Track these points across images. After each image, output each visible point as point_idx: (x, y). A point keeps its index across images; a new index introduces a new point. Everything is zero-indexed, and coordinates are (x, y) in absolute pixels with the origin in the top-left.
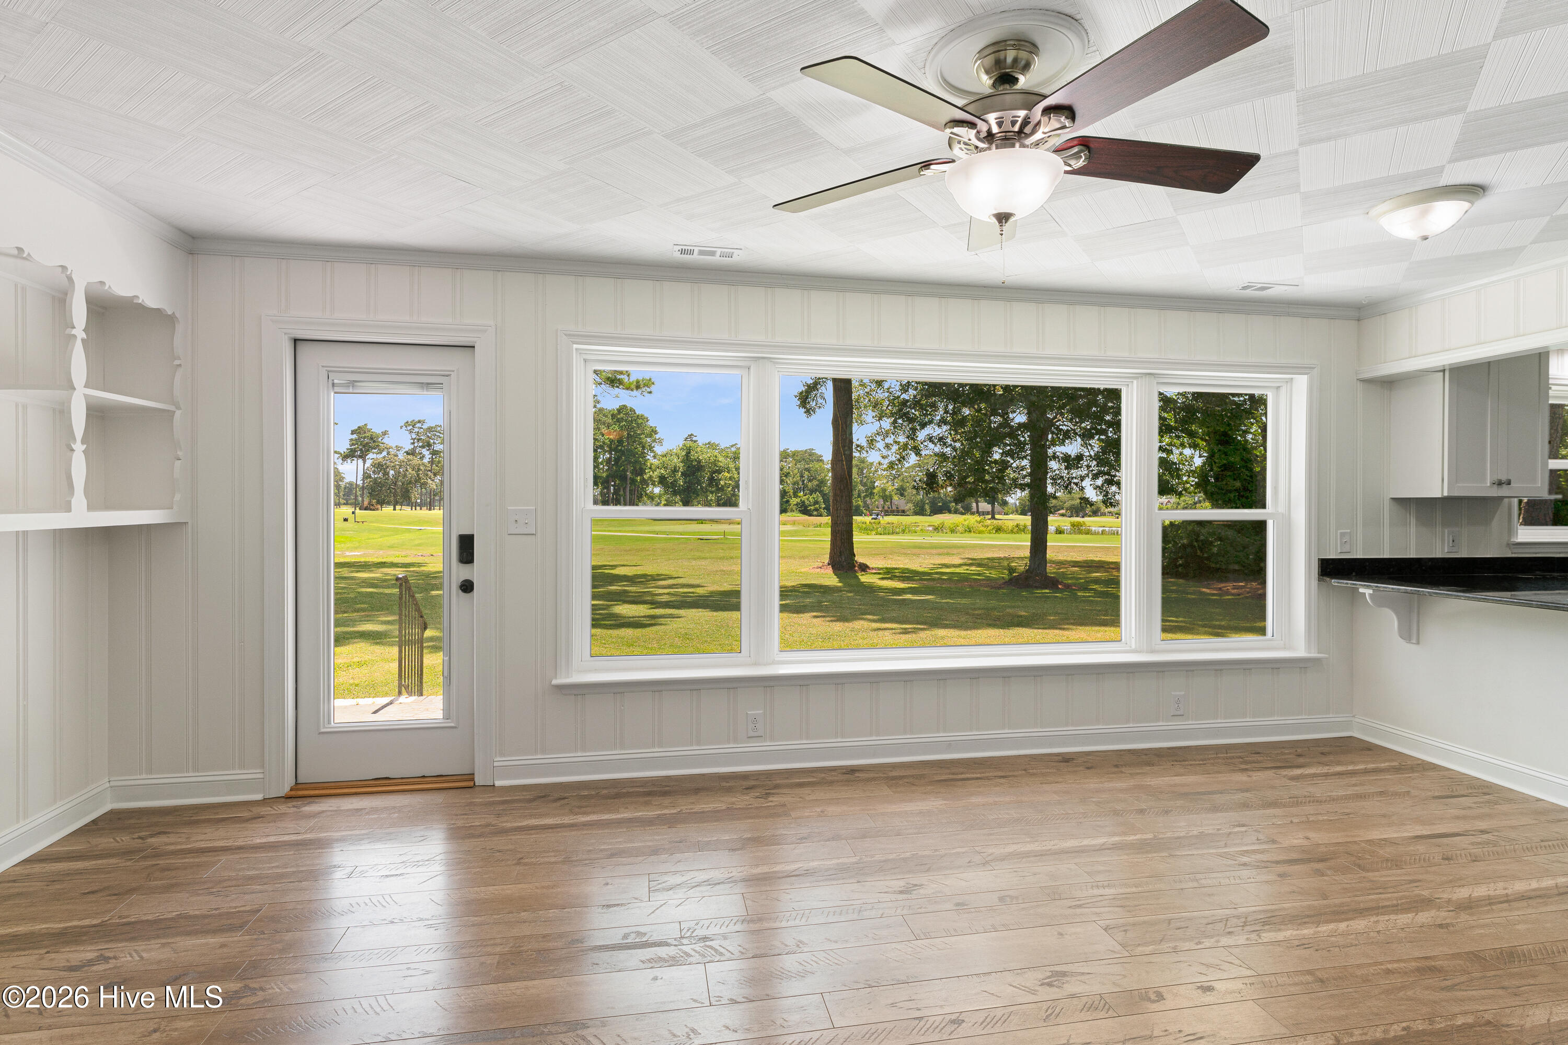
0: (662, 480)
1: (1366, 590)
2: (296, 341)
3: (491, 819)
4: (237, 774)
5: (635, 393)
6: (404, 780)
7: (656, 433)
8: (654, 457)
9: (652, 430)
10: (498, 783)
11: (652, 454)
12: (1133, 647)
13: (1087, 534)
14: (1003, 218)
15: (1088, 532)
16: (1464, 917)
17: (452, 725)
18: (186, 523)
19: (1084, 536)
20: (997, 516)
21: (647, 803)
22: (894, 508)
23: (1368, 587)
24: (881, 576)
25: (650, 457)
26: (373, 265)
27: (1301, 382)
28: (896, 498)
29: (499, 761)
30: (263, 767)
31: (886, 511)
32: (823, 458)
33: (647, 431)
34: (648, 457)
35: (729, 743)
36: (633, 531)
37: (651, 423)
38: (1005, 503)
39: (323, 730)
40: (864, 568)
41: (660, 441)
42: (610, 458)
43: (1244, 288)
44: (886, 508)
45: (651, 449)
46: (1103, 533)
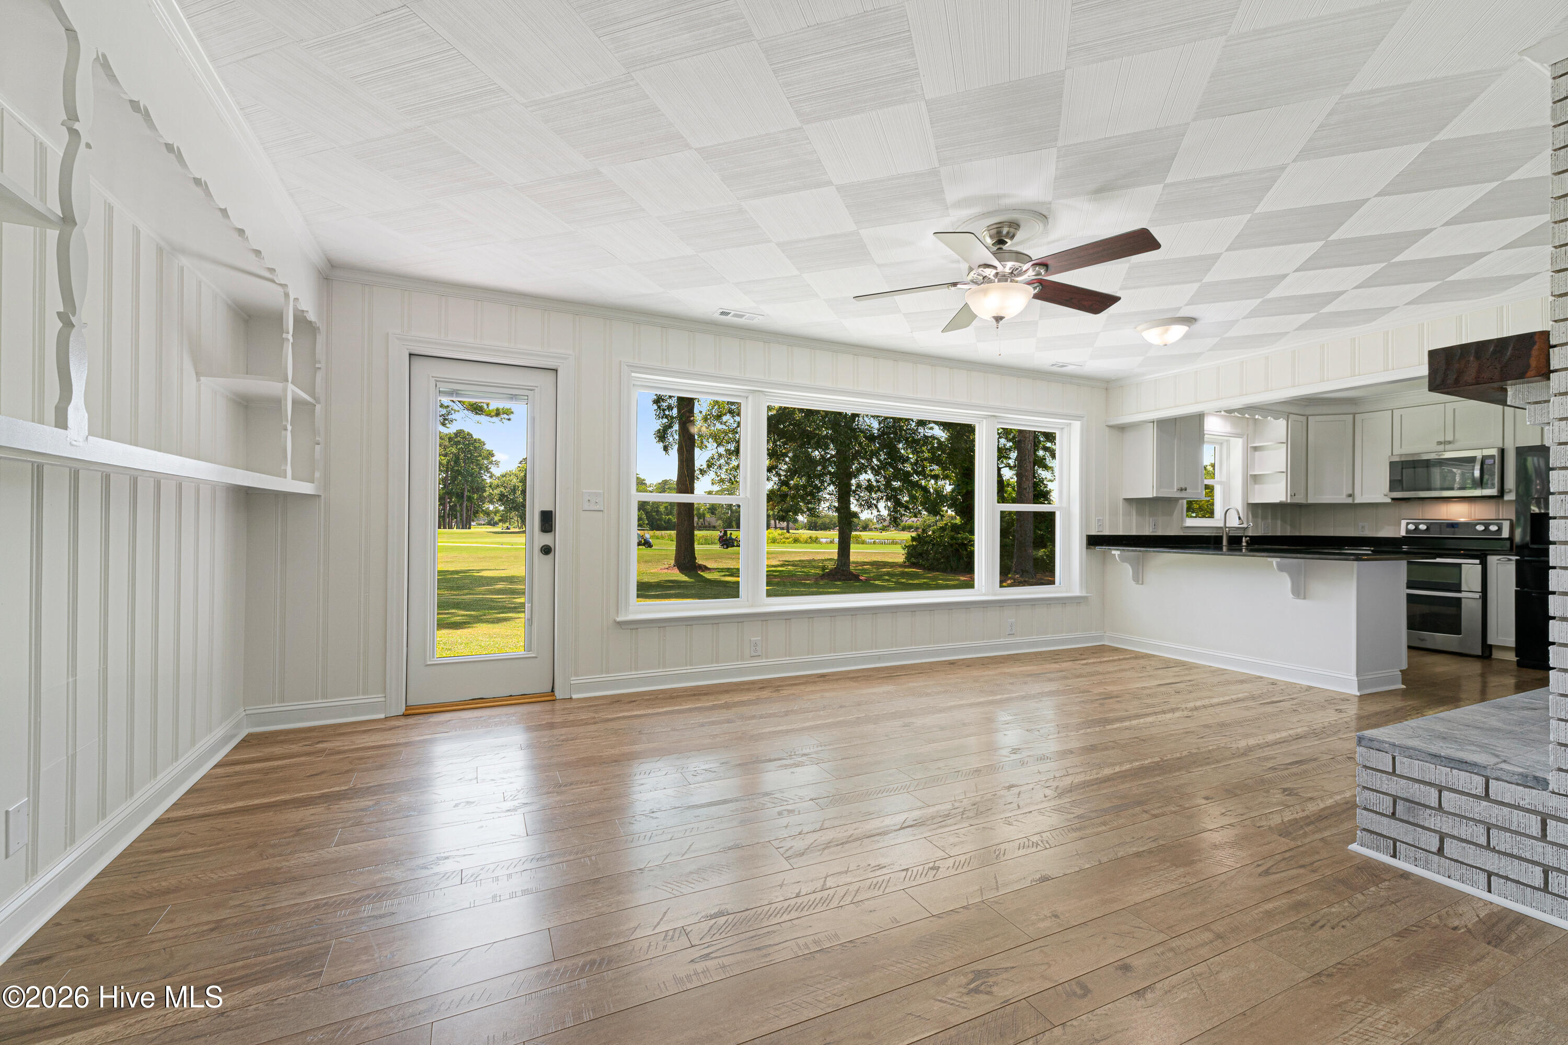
0: (502, 498)
1: (1116, 552)
2: (410, 355)
3: (592, 715)
4: (361, 699)
5: (495, 419)
6: (494, 699)
7: (493, 455)
8: (491, 477)
9: (489, 454)
10: (574, 696)
11: (488, 475)
12: (984, 592)
13: (863, 543)
14: (998, 319)
15: (863, 542)
16: (1195, 713)
17: (534, 655)
18: (319, 496)
19: (861, 545)
20: (791, 531)
21: (699, 700)
22: (707, 524)
23: (1118, 550)
24: (723, 574)
25: (486, 477)
26: (480, 302)
27: (1077, 425)
28: (708, 516)
29: (574, 680)
30: (384, 690)
31: (700, 527)
32: (646, 482)
33: (485, 454)
34: (485, 477)
35: (738, 661)
36: (477, 542)
37: (487, 447)
38: (796, 521)
39: (429, 663)
40: (705, 569)
41: (497, 463)
42: (447, 476)
43: (1053, 365)
44: (700, 524)
45: (487, 470)
46: (874, 543)
